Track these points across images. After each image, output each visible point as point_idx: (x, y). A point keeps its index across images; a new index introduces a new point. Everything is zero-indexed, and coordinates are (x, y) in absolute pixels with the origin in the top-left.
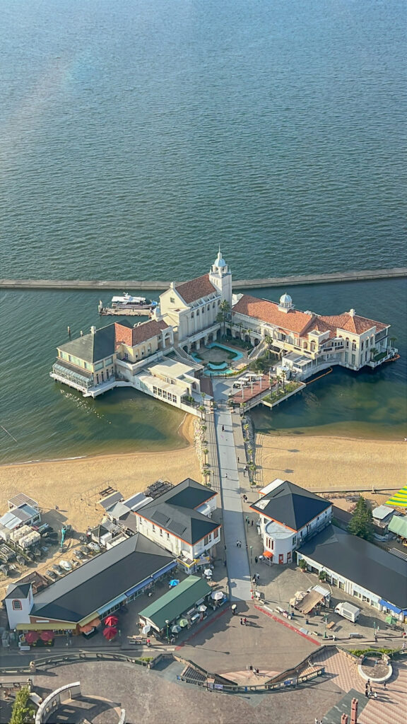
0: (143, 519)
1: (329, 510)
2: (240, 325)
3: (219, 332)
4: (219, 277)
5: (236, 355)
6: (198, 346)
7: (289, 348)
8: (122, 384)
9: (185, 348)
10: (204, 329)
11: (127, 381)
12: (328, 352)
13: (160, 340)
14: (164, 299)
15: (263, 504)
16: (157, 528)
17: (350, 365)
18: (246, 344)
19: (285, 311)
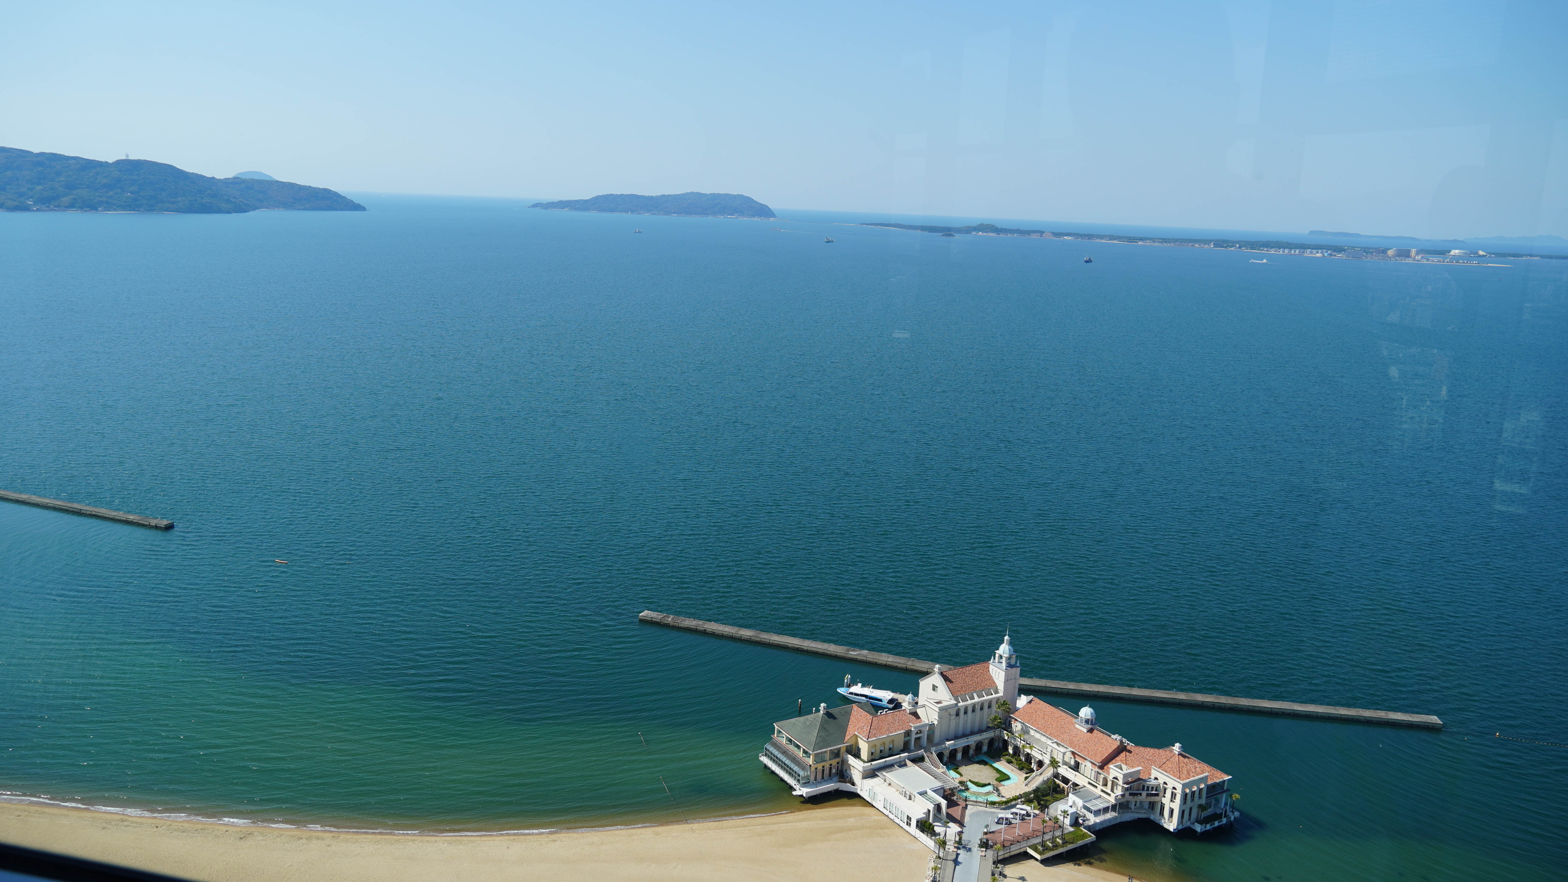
2: (1020, 737)
5: (1008, 778)
6: (958, 756)
8: (847, 787)
9: (940, 755)
10: (972, 733)
11: (853, 784)
12: (1136, 797)
13: (908, 738)
14: (925, 685)
17: (1165, 823)
18: (1026, 764)
19: (1084, 729)
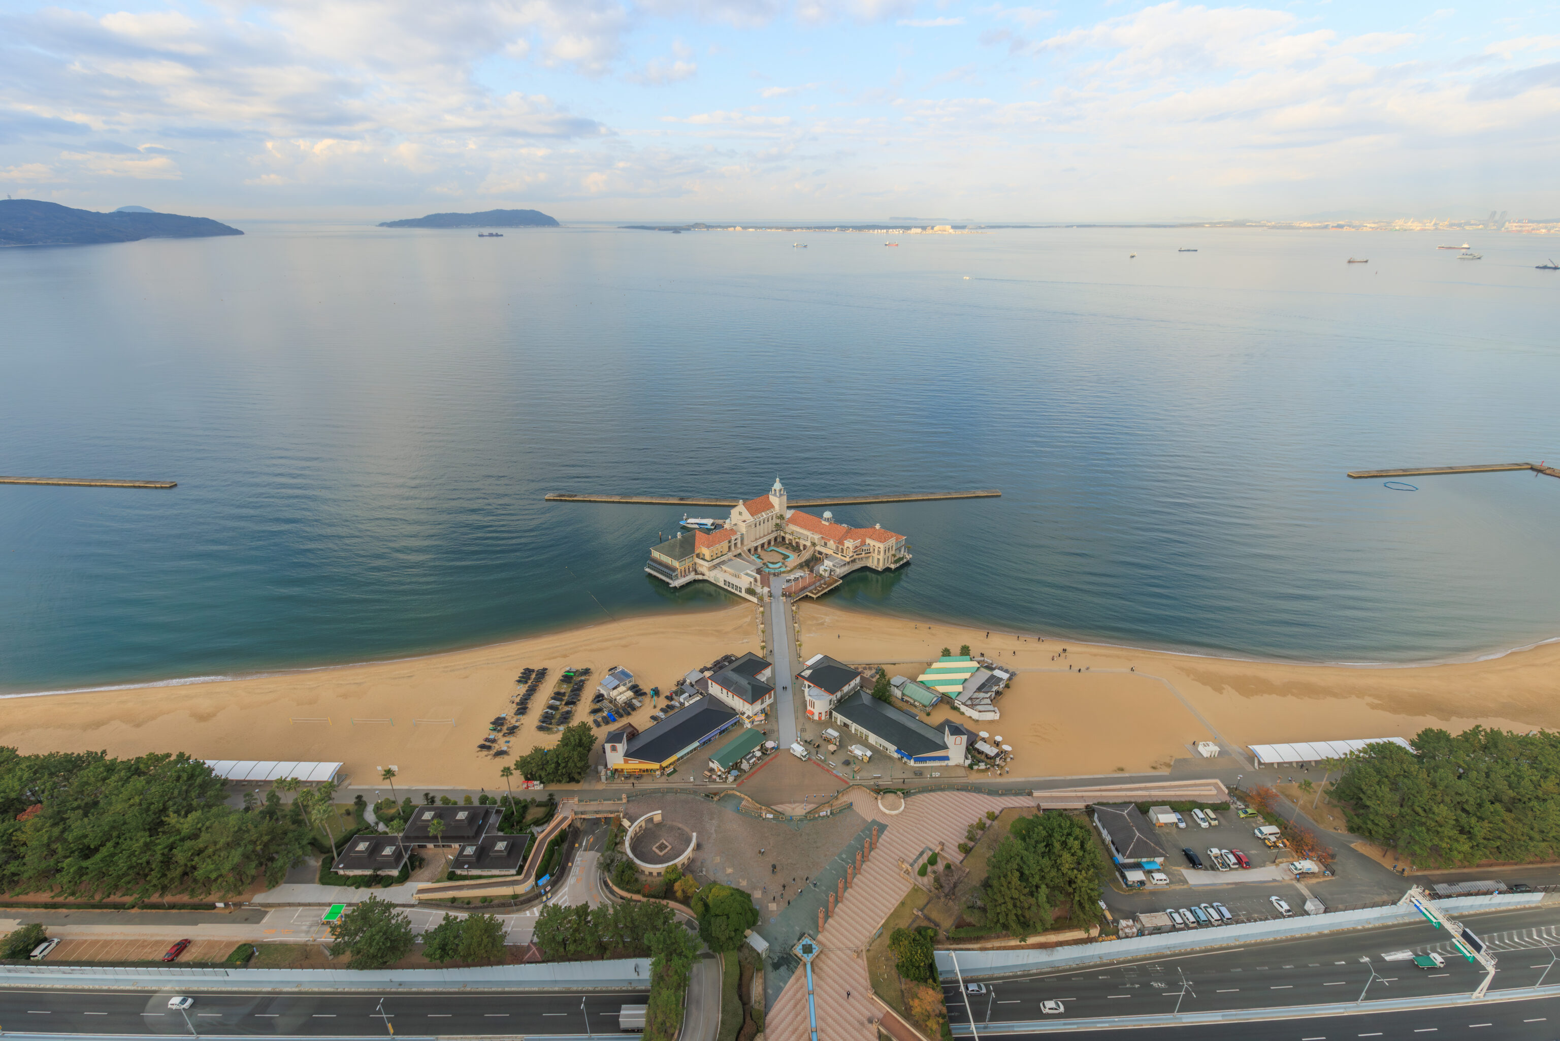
0: (713, 683)
1: (858, 679)
2: (792, 534)
3: (776, 539)
4: (776, 496)
5: (788, 557)
6: (759, 550)
7: (830, 552)
8: (700, 577)
9: (749, 551)
10: (764, 536)
11: (704, 575)
12: (859, 555)
13: (730, 544)
14: (734, 512)
15: (807, 673)
16: (725, 691)
17: (875, 567)
18: (796, 548)
19: (827, 524)
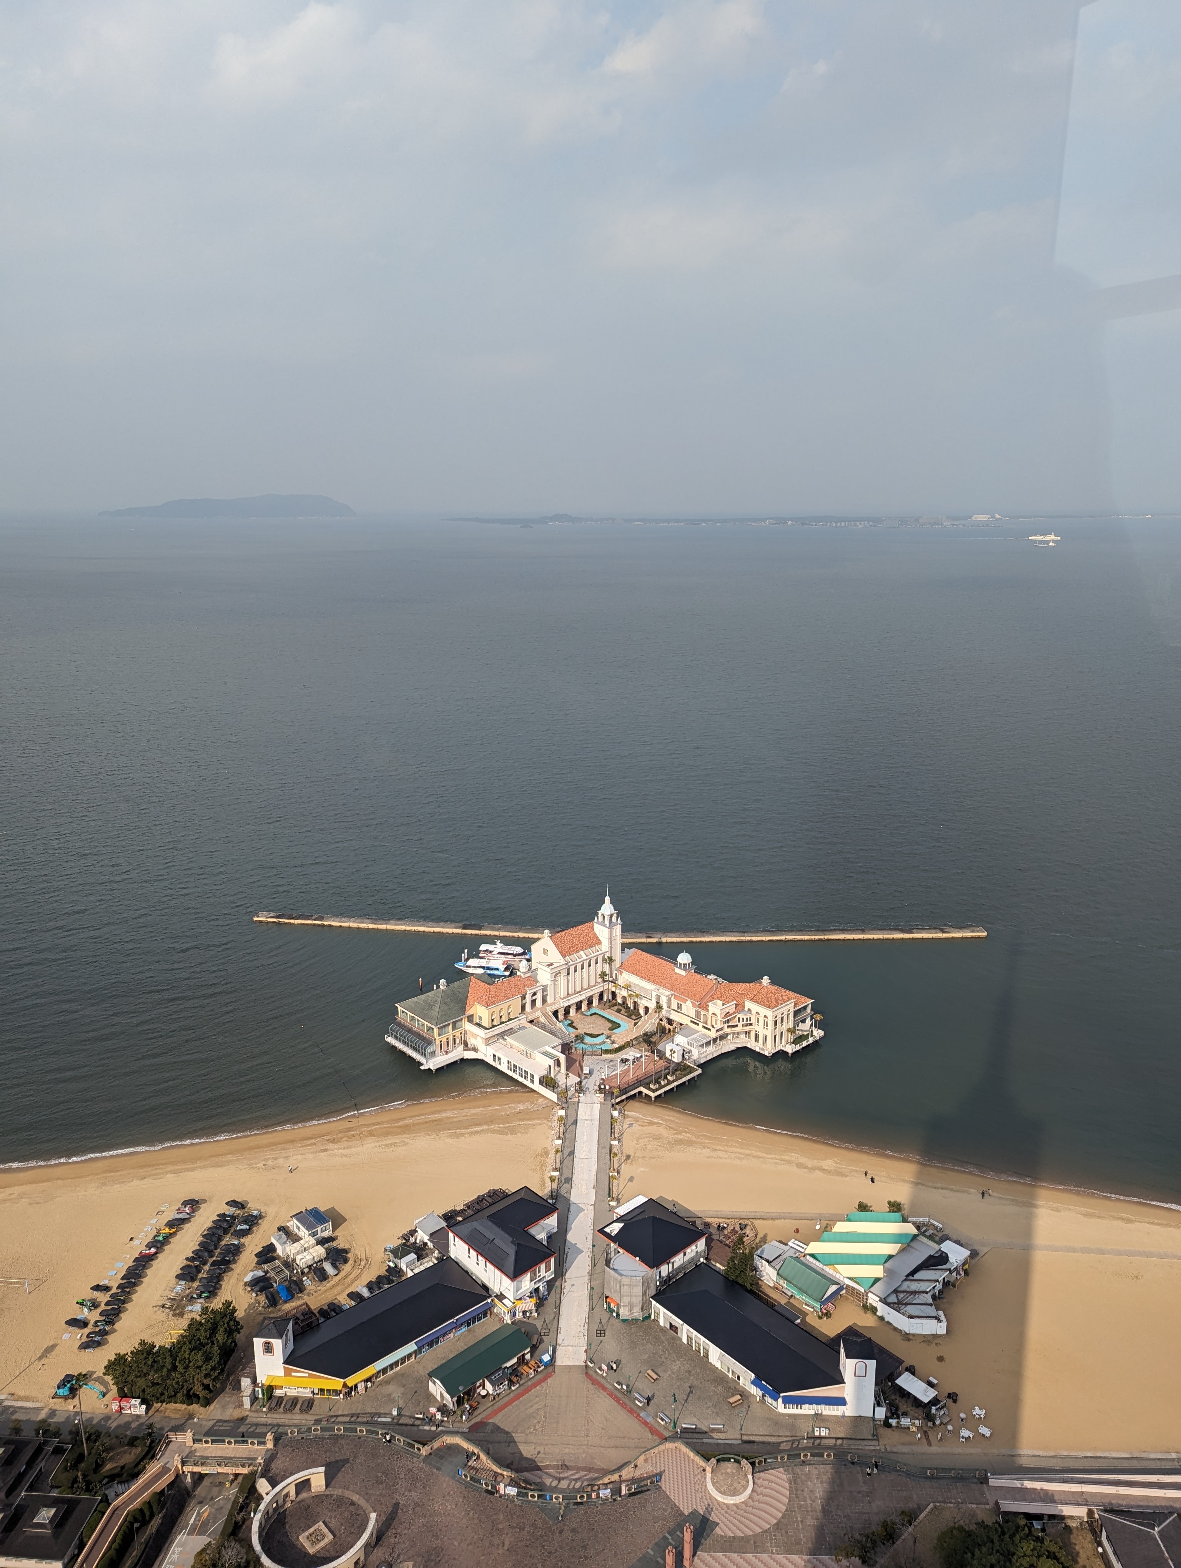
1: (702, 1244)
2: (627, 987)
3: (601, 995)
4: (605, 926)
5: (619, 1026)
6: (573, 1011)
7: (686, 1021)
9: (556, 1013)
12: (733, 1029)
13: (524, 1002)
14: (536, 949)
15: (615, 1229)
17: (760, 1048)
19: (683, 973)
